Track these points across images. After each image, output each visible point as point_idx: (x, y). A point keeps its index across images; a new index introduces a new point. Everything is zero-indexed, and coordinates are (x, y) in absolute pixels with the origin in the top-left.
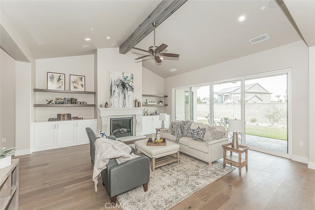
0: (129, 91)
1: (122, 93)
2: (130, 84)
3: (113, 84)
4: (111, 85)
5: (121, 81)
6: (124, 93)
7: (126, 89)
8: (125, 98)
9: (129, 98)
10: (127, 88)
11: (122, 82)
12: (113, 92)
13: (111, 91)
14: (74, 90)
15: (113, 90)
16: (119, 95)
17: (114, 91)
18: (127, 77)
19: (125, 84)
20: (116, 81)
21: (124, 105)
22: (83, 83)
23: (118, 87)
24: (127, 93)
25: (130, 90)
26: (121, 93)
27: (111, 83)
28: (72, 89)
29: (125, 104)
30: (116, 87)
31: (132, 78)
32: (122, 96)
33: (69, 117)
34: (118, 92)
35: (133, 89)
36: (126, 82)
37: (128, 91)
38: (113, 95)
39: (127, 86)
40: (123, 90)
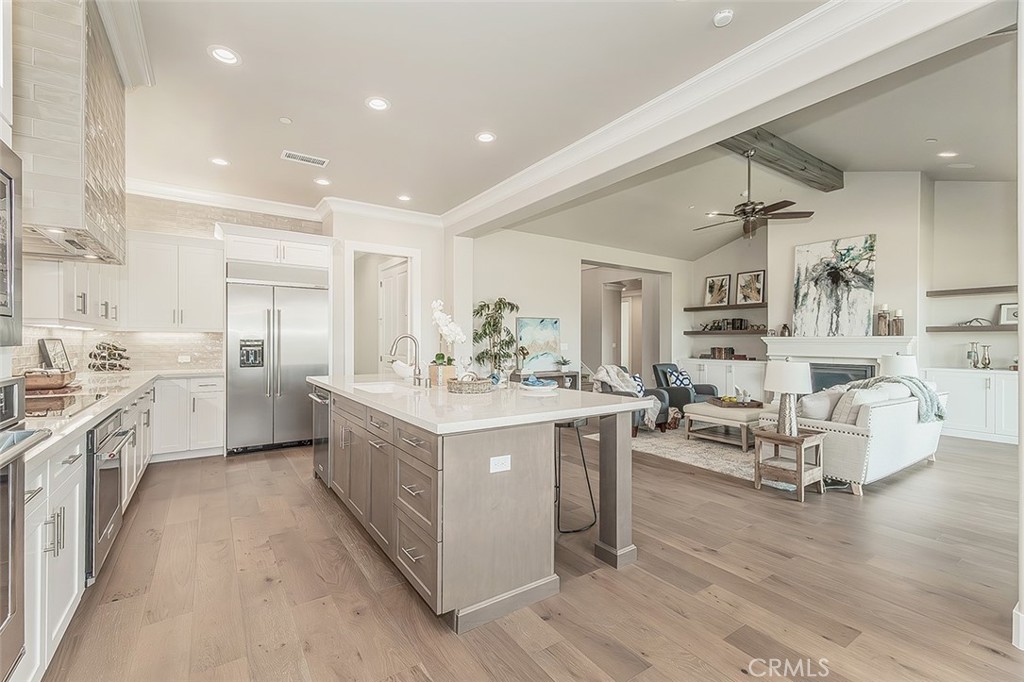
0: (853, 289)
1: (830, 297)
2: (861, 268)
3: (802, 278)
4: (796, 282)
5: (828, 265)
6: (837, 296)
7: (842, 284)
8: (838, 310)
9: (852, 310)
10: (847, 283)
11: (832, 268)
12: (800, 299)
13: (797, 297)
14: (743, 302)
15: (801, 294)
16: (819, 305)
17: (806, 295)
18: (848, 250)
19: (842, 270)
20: (810, 268)
21: (834, 329)
22: (760, 286)
23: (816, 284)
24: (845, 295)
25: (860, 284)
26: (824, 299)
27: (796, 277)
28: (740, 301)
29: (837, 328)
30: (812, 284)
31: (871, 248)
32: (827, 305)
33: (730, 354)
34: (818, 297)
35: (871, 280)
36: (843, 265)
37: (849, 291)
38: (802, 305)
39: (849, 274)
40: (832, 291)
